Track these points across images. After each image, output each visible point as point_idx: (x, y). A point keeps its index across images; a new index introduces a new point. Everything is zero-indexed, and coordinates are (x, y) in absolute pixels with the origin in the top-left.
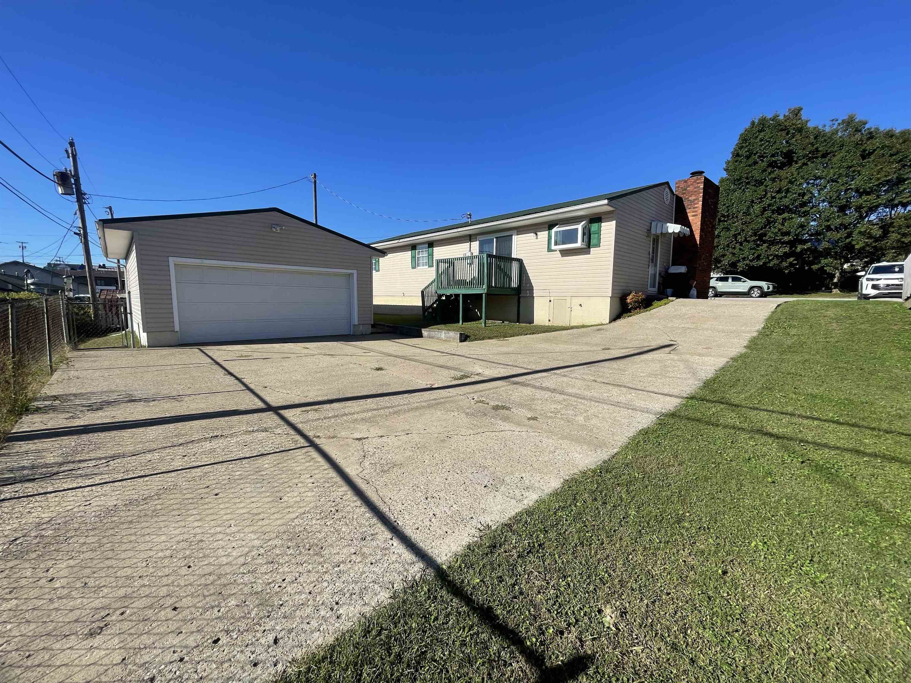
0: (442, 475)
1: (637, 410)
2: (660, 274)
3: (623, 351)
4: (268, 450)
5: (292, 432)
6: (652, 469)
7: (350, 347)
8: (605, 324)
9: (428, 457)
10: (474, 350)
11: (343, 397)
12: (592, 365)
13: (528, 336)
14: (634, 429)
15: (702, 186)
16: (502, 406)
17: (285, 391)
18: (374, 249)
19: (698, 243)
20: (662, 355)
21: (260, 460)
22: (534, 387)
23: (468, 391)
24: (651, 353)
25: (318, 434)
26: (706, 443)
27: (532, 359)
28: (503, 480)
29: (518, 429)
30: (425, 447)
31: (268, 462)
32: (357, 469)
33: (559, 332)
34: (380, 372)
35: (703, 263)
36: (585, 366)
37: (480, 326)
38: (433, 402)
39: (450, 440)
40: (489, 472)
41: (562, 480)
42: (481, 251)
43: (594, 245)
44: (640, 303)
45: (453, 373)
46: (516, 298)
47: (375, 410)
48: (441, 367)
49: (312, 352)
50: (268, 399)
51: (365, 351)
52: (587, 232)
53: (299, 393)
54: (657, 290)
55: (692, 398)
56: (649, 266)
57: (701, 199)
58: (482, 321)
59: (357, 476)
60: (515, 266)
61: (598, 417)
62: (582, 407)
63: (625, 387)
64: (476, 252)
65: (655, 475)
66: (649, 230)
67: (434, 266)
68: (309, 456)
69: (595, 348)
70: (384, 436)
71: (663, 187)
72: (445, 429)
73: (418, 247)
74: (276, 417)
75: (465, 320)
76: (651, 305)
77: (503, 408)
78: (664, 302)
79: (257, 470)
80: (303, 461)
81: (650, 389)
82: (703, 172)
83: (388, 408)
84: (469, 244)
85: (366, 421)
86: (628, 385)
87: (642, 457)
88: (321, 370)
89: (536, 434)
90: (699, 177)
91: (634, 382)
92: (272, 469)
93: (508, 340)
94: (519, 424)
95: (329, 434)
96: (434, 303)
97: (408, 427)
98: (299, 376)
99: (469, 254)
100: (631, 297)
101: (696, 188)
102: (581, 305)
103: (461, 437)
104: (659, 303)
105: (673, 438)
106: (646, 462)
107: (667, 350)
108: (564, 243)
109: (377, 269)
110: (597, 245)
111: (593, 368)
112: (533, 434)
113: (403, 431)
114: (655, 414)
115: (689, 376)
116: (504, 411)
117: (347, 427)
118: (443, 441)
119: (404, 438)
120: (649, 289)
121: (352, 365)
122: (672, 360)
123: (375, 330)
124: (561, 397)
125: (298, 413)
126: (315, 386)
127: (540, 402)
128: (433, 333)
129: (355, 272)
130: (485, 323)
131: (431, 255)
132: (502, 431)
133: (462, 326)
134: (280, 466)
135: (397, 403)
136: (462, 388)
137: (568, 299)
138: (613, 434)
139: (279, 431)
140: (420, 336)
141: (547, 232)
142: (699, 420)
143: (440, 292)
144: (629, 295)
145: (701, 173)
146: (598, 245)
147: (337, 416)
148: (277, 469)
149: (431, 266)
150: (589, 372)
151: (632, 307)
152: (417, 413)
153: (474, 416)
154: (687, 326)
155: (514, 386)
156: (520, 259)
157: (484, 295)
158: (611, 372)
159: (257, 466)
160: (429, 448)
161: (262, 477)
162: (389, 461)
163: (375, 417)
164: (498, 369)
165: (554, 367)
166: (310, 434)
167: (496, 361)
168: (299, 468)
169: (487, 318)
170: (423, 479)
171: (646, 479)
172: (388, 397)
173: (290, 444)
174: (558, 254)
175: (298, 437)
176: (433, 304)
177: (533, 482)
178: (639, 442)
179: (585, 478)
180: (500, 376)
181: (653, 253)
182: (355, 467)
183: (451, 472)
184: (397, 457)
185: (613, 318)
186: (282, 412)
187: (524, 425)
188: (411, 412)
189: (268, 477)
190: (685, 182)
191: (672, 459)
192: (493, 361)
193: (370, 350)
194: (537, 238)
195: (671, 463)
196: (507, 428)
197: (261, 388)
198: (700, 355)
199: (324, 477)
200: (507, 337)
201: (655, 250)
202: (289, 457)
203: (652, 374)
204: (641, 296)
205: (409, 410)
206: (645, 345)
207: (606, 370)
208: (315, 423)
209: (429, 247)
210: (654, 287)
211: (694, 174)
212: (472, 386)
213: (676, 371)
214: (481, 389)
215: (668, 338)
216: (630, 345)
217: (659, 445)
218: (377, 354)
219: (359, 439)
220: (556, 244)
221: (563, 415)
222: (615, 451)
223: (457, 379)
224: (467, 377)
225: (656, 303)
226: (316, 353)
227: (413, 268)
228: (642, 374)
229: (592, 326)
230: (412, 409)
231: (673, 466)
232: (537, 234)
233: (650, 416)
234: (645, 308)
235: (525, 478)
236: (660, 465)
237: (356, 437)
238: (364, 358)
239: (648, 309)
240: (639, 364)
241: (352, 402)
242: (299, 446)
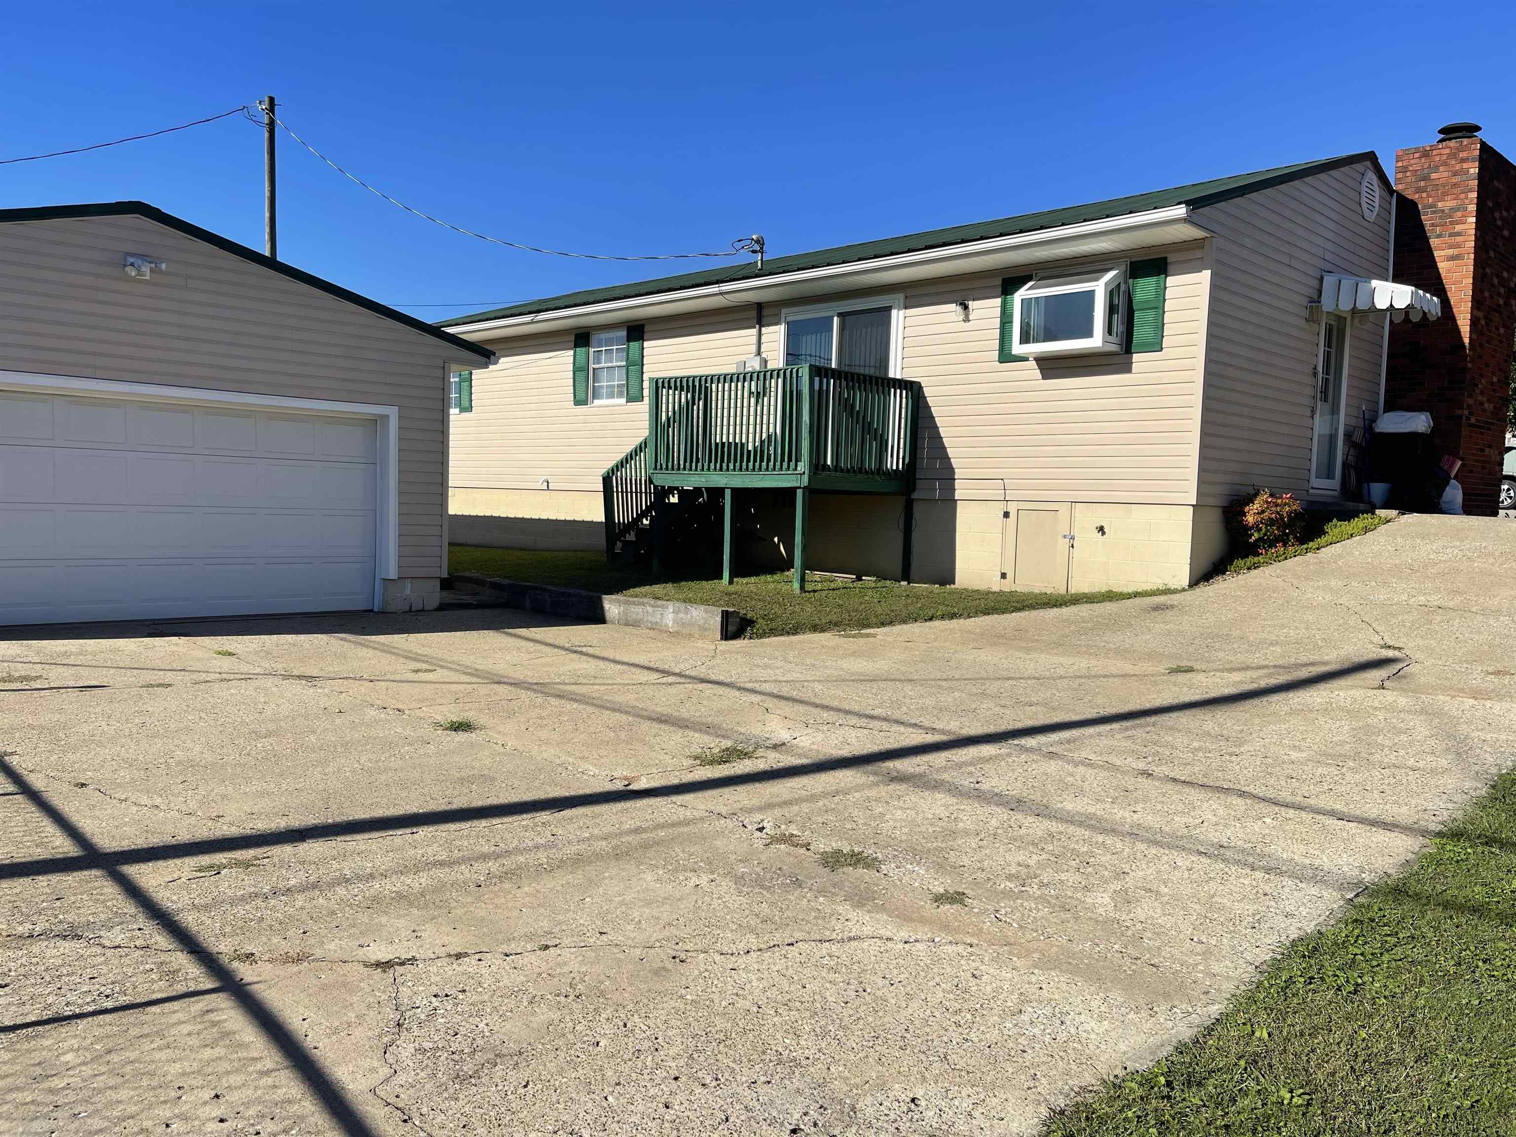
0: (652, 1092)
1: (1281, 874)
2: (1348, 436)
3: (1236, 677)
4: (77, 1002)
5: (161, 940)
6: (1333, 1074)
7: (371, 653)
8: (1174, 592)
9: (608, 1029)
10: (766, 666)
11: (338, 820)
12: (1137, 722)
13: (936, 623)
14: (1273, 939)
15: (1474, 171)
16: (853, 855)
17: (144, 800)
18: (454, 340)
19: (1466, 341)
20: (1358, 693)
21: (50, 1038)
22: (954, 790)
23: (745, 802)
24: (1322, 686)
25: (249, 949)
26: (1503, 986)
27: (947, 699)
28: (853, 1109)
29: (904, 934)
30: (602, 994)
31: (75, 1044)
32: (374, 1070)
33: (1034, 614)
34: (461, 736)
35: (1482, 404)
36: (1115, 726)
37: (785, 588)
38: (630, 838)
39: (681, 967)
40: (808, 1079)
41: (1044, 1112)
42: (792, 356)
43: (1139, 345)
44: (1286, 526)
45: (700, 742)
46: (901, 502)
47: (442, 864)
48: (662, 720)
49: (245, 668)
50: (86, 825)
51: (419, 666)
52: (1120, 301)
53: (193, 805)
54: (1338, 487)
55: (1456, 835)
56: (1313, 412)
57: (1473, 208)
58: (793, 574)
59: (370, 1096)
60: (897, 403)
61: (1158, 893)
62: (1106, 859)
63: (1242, 794)
64: (777, 359)
65: (1345, 1095)
66: (1315, 300)
67: (646, 400)
68: (214, 1024)
69: (1146, 667)
70: (466, 955)
71: (1358, 167)
72: (666, 933)
73: (594, 338)
74: (110, 889)
75: (740, 570)
76: (1322, 532)
77: (856, 859)
78: (1361, 525)
79: (38, 1071)
80: (193, 1041)
81: (1324, 802)
82: (1478, 129)
83: (485, 857)
84: (754, 331)
85: (411, 904)
86: (1250, 789)
87: (1302, 1034)
88: (272, 727)
89: (960, 948)
90: (1465, 141)
91: (1271, 781)
92: (87, 1071)
93: (874, 636)
94: (905, 916)
95: (285, 947)
96: (643, 514)
97: (545, 924)
98: (197, 749)
99: (754, 365)
100: (1256, 506)
101: (1455, 174)
102: (1101, 529)
103: (717, 958)
104: (1345, 527)
105: (1398, 971)
106: (1313, 1051)
107: (1376, 675)
108: (1050, 336)
109: (465, 403)
110: (1152, 344)
111: (1139, 730)
112: (950, 949)
113: (530, 937)
114: (1341, 888)
115: (1444, 763)
116: (860, 871)
117: (345, 924)
118: (660, 972)
119: (534, 961)
120: (1316, 482)
121: (372, 712)
122: (1391, 708)
123: (450, 597)
124: (1036, 827)
125: (186, 874)
126: (248, 780)
127: (973, 842)
128: (639, 609)
129: (393, 412)
130: (803, 580)
131: (637, 364)
132: (850, 939)
133: (732, 588)
134: (115, 1058)
135: (516, 842)
136: (727, 791)
137: (1064, 509)
138: (1207, 954)
139: (117, 936)
140: (597, 617)
141: (998, 301)
142: (1478, 910)
143: (664, 480)
144: (1250, 499)
145: (1470, 129)
146: (1156, 346)
147: (314, 886)
148: (103, 1069)
149: (635, 397)
150: (1128, 744)
151: (1260, 539)
152: (578, 878)
153: (762, 887)
154: (1435, 600)
155: (892, 787)
156: (912, 383)
157: (799, 493)
158: (1196, 744)
159: (36, 1057)
160: (616, 997)
161: (51, 1098)
162: (480, 1042)
163: (440, 887)
164: (841, 732)
165: (1019, 725)
166: (223, 947)
167: (835, 704)
168: (178, 1065)
169: (809, 565)
170: (590, 1104)
171: (1315, 1109)
172: (484, 823)
173: (153, 981)
174: (1032, 370)
175: (182, 960)
176: (640, 516)
177: (948, 1116)
178: (1290, 981)
179: (1119, 1104)
180: (845, 752)
181: (1327, 371)
182: (366, 1063)
183: (683, 1079)
184: (508, 1026)
185: (1202, 570)
186: (132, 870)
187: (923, 921)
188: (558, 873)
189: (72, 1097)
190: (1426, 154)
191: (1396, 1039)
192: (825, 702)
193: (435, 664)
194: (967, 320)
195: (1392, 1056)
196: (867, 930)
197: (65, 787)
198: (1477, 694)
199: (259, 1101)
200: (868, 626)
201: (1332, 364)
202: (146, 1030)
203: (1327, 755)
204: (1288, 505)
205: (551, 869)
206: (1304, 658)
207: (1180, 740)
208: (240, 911)
209: (629, 339)
210: (1330, 475)
211: (1450, 132)
212: (757, 785)
213: (1404, 747)
214: (786, 796)
215: (1377, 639)
216: (1257, 659)
217: (1355, 992)
218: (454, 677)
219: (385, 966)
220: (1025, 339)
221: (1047, 885)
222: (1215, 1010)
223: (711, 763)
224: (744, 755)
225: (1335, 528)
226: (258, 670)
227: (579, 401)
228: (1294, 755)
229: (1136, 595)
230: (561, 864)
231: (1402, 1062)
232: (966, 308)
233: (1325, 894)
234: (1302, 541)
235: (923, 1103)
236: (1360, 1059)
237: (373, 958)
238: (416, 689)
239: (1311, 544)
240: (1285, 721)
241: (367, 836)
242: (180, 988)
